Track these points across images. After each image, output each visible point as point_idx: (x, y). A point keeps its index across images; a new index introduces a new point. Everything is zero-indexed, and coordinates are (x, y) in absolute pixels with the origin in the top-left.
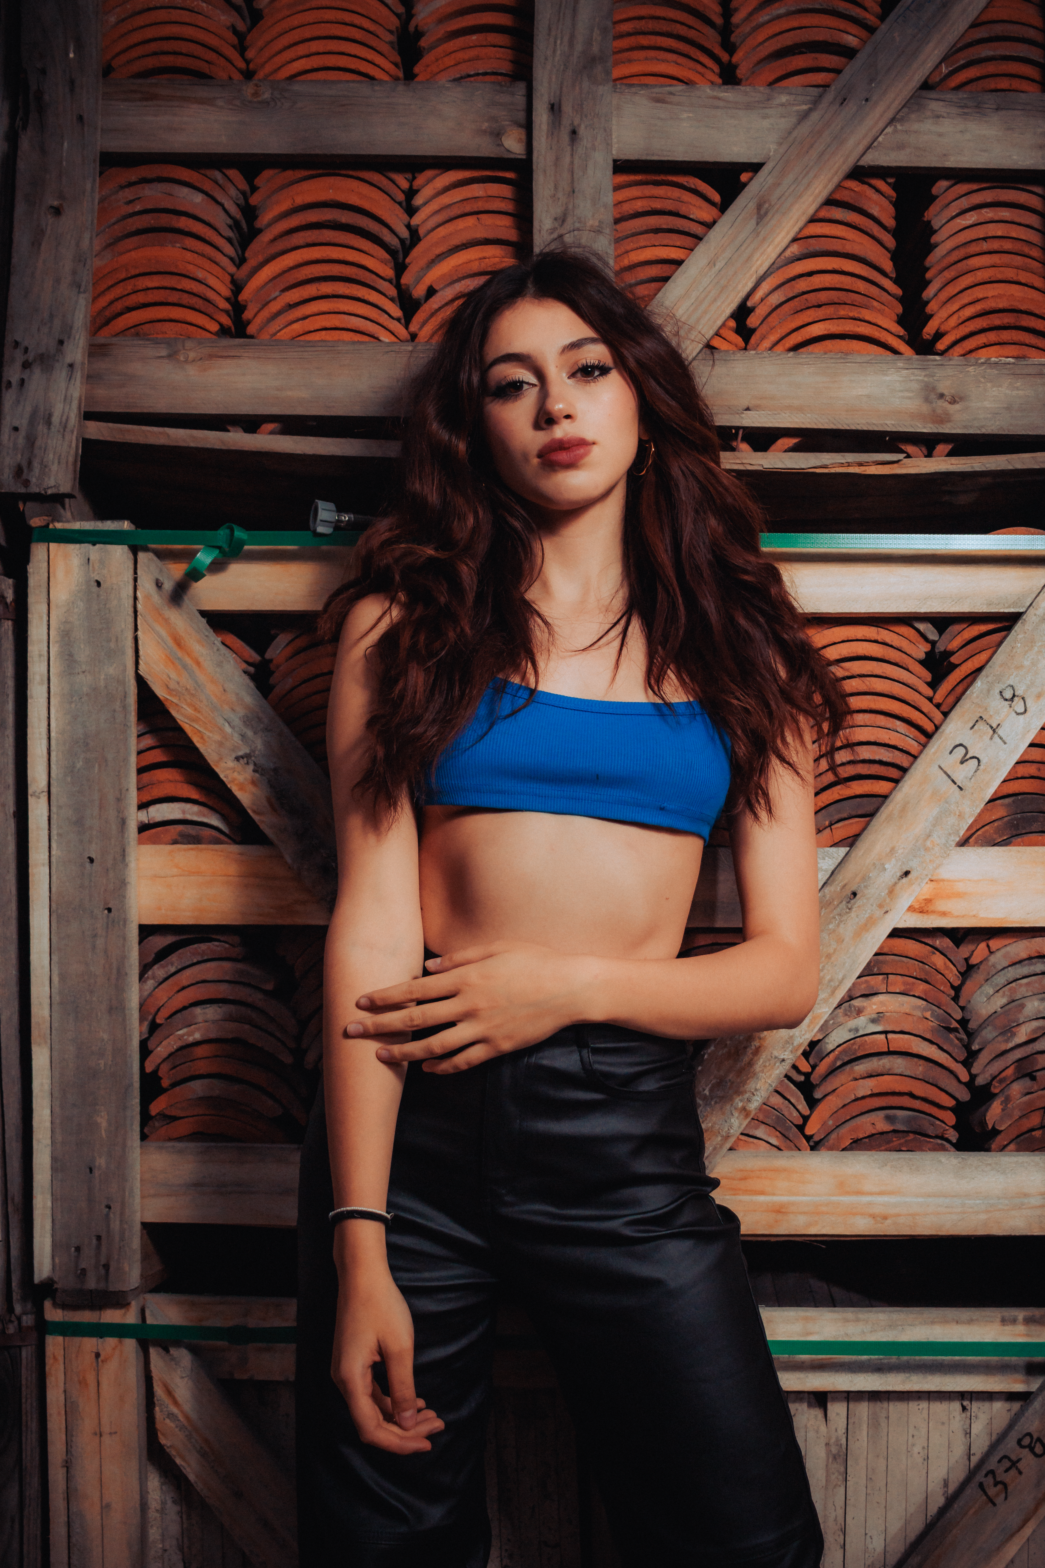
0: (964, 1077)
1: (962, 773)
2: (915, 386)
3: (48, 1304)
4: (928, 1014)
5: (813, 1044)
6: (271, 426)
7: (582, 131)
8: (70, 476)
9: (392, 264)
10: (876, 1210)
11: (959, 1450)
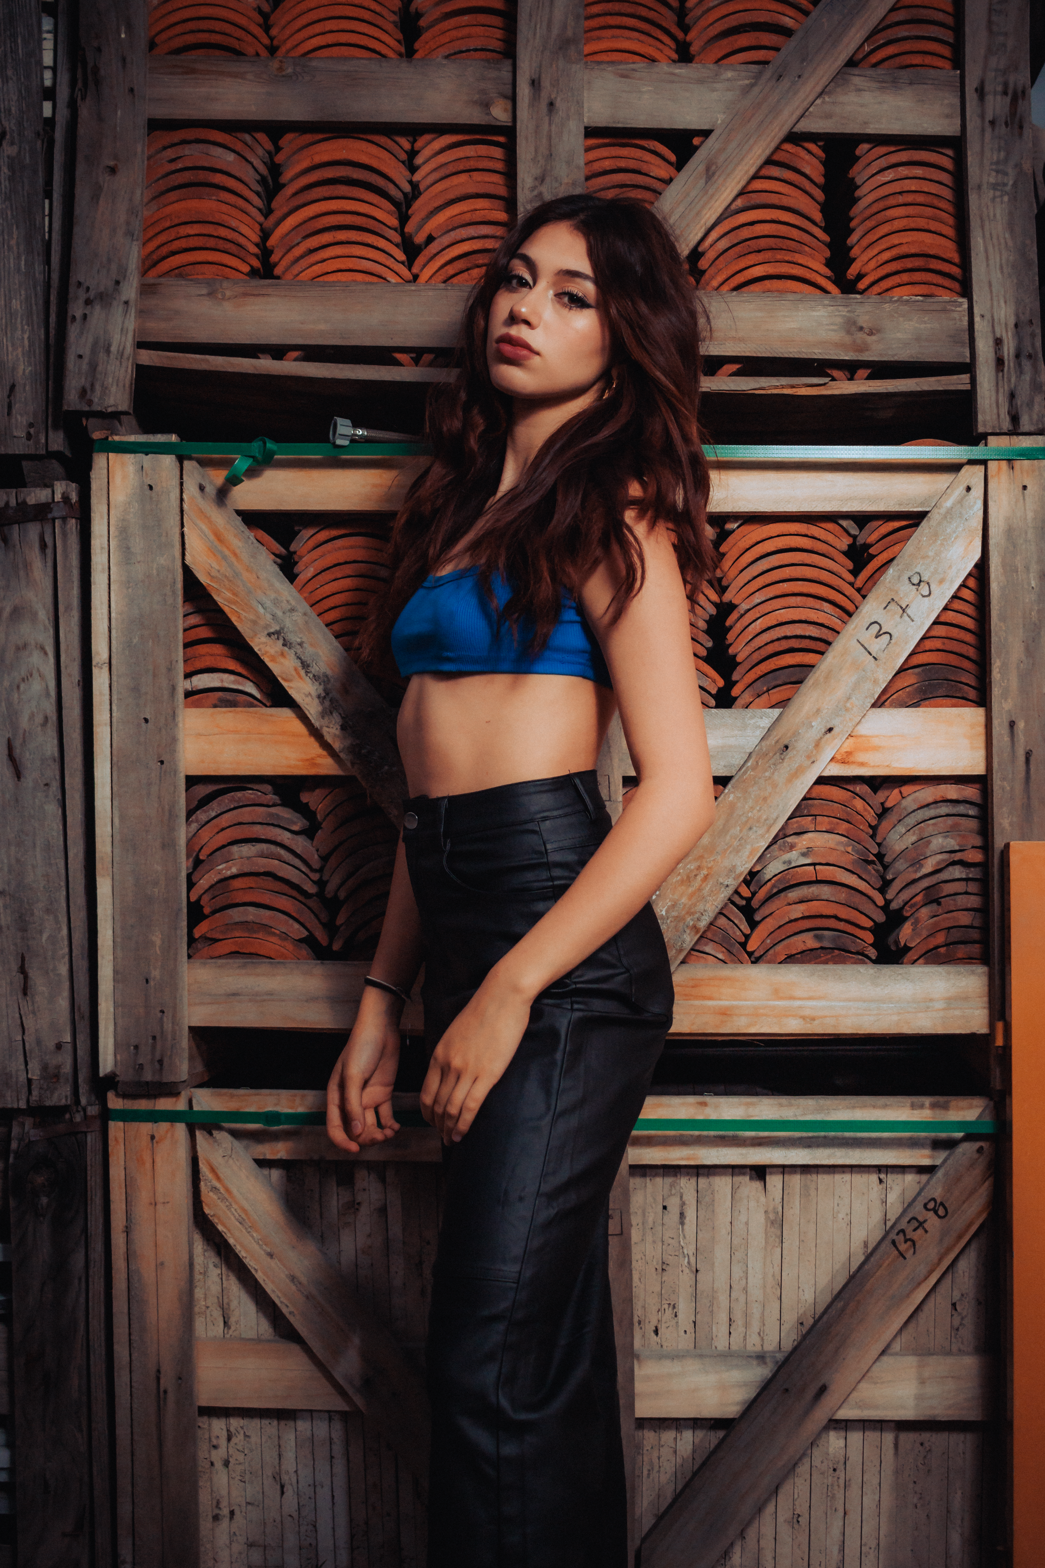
0: (880, 901)
1: (876, 646)
2: (839, 320)
3: (110, 1095)
4: (850, 849)
5: (752, 874)
6: (295, 354)
7: (558, 103)
8: (127, 396)
9: (397, 215)
10: (807, 1012)
11: (877, 1216)
